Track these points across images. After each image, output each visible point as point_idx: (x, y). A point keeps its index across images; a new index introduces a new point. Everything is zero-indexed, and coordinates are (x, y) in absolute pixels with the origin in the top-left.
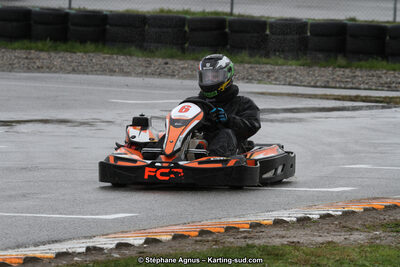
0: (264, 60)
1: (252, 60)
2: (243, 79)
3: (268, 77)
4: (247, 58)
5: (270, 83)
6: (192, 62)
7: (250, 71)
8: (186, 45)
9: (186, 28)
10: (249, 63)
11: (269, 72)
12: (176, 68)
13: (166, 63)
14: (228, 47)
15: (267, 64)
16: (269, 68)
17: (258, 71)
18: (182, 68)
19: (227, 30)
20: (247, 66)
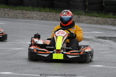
1: (114, 17)
2: (111, 24)
4: (112, 16)
6: (89, 17)
7: (114, 21)
8: (87, 10)
9: (87, 3)
12: (84, 19)
13: (79, 17)
14: (104, 11)
18: (86, 19)
19: (104, 4)
20: (112, 19)
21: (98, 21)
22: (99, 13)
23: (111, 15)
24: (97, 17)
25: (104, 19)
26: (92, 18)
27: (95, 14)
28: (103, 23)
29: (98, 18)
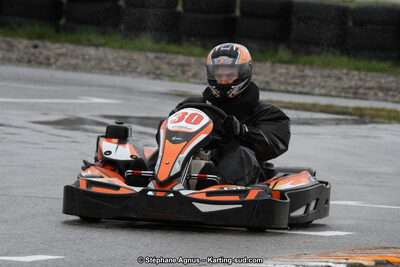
0: (173, 48)
1: (156, 47)
2: (148, 73)
3: (184, 72)
4: (149, 44)
5: (187, 81)
6: (71, 47)
7: (157, 62)
8: (63, 21)
10: (152, 51)
11: (182, 65)
12: (51, 54)
13: (36, 47)
14: (122, 27)
15: (178, 53)
16: (181, 59)
17: (169, 64)
18: (60, 55)
19: (121, 3)
20: (151, 55)
21: (100, 60)
22: (103, 34)
23: (146, 40)
24: (97, 46)
25: (122, 53)
26: (80, 50)
27: (93, 37)
28: (117, 69)
29: (101, 49)
